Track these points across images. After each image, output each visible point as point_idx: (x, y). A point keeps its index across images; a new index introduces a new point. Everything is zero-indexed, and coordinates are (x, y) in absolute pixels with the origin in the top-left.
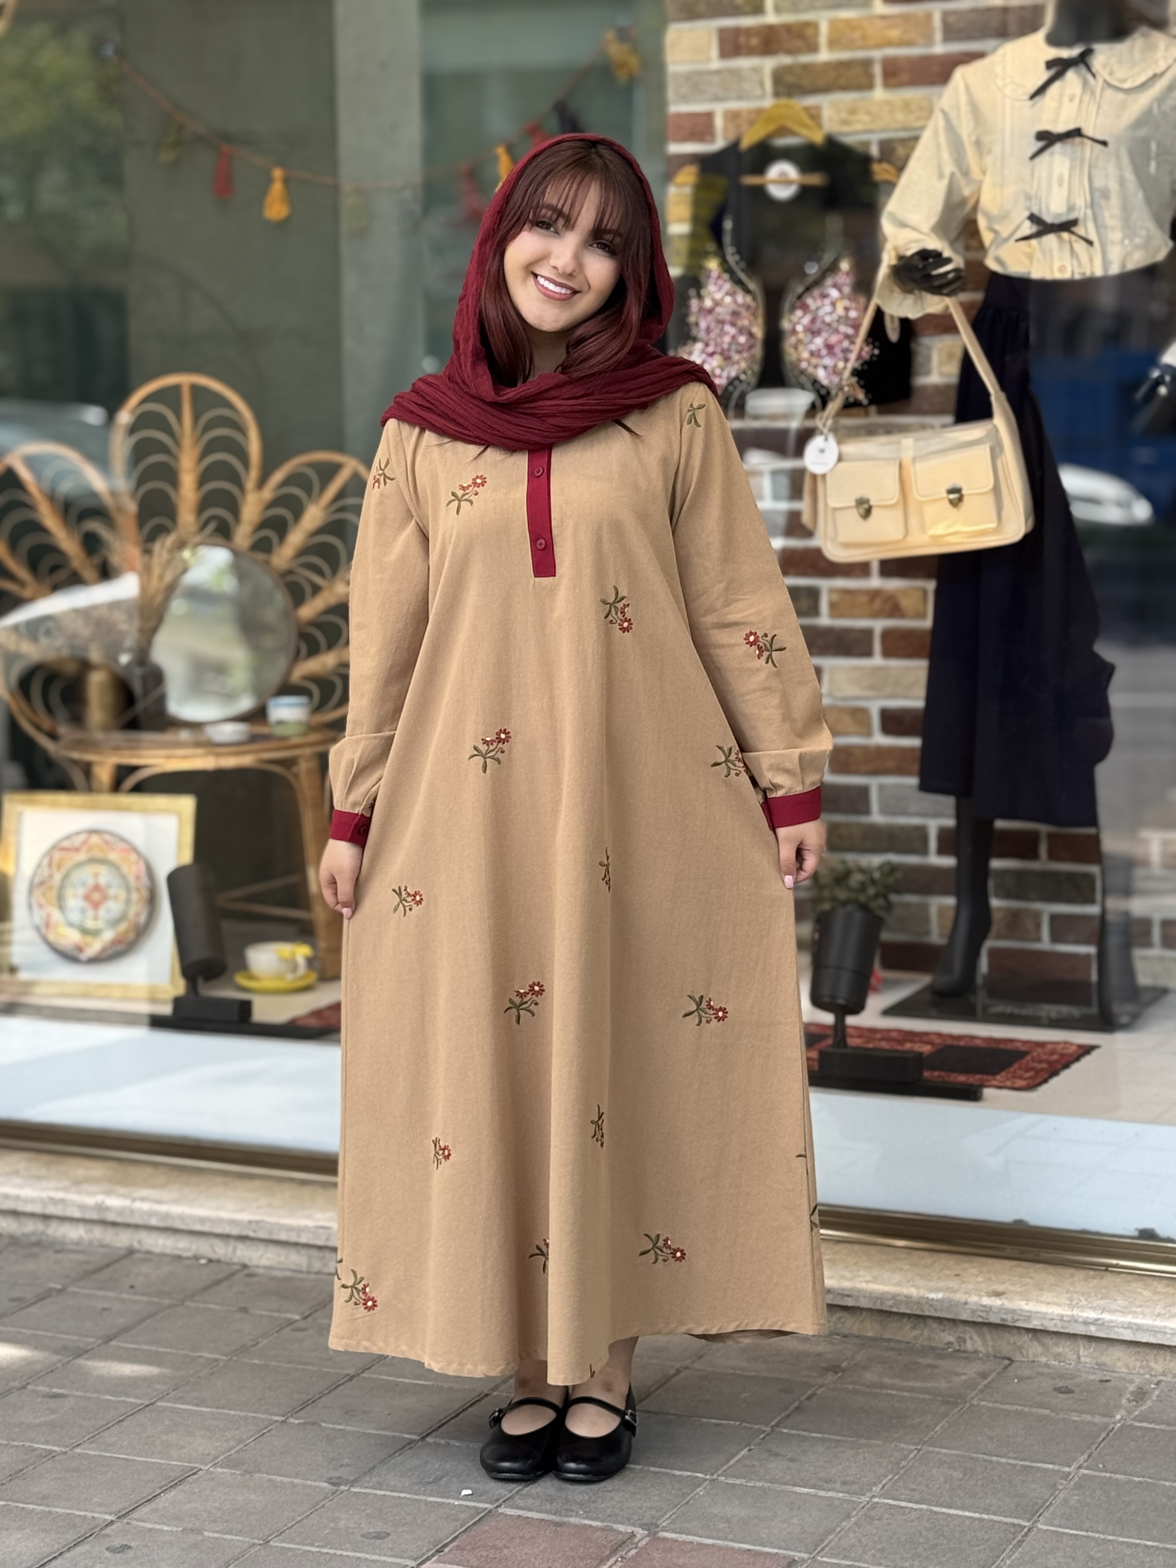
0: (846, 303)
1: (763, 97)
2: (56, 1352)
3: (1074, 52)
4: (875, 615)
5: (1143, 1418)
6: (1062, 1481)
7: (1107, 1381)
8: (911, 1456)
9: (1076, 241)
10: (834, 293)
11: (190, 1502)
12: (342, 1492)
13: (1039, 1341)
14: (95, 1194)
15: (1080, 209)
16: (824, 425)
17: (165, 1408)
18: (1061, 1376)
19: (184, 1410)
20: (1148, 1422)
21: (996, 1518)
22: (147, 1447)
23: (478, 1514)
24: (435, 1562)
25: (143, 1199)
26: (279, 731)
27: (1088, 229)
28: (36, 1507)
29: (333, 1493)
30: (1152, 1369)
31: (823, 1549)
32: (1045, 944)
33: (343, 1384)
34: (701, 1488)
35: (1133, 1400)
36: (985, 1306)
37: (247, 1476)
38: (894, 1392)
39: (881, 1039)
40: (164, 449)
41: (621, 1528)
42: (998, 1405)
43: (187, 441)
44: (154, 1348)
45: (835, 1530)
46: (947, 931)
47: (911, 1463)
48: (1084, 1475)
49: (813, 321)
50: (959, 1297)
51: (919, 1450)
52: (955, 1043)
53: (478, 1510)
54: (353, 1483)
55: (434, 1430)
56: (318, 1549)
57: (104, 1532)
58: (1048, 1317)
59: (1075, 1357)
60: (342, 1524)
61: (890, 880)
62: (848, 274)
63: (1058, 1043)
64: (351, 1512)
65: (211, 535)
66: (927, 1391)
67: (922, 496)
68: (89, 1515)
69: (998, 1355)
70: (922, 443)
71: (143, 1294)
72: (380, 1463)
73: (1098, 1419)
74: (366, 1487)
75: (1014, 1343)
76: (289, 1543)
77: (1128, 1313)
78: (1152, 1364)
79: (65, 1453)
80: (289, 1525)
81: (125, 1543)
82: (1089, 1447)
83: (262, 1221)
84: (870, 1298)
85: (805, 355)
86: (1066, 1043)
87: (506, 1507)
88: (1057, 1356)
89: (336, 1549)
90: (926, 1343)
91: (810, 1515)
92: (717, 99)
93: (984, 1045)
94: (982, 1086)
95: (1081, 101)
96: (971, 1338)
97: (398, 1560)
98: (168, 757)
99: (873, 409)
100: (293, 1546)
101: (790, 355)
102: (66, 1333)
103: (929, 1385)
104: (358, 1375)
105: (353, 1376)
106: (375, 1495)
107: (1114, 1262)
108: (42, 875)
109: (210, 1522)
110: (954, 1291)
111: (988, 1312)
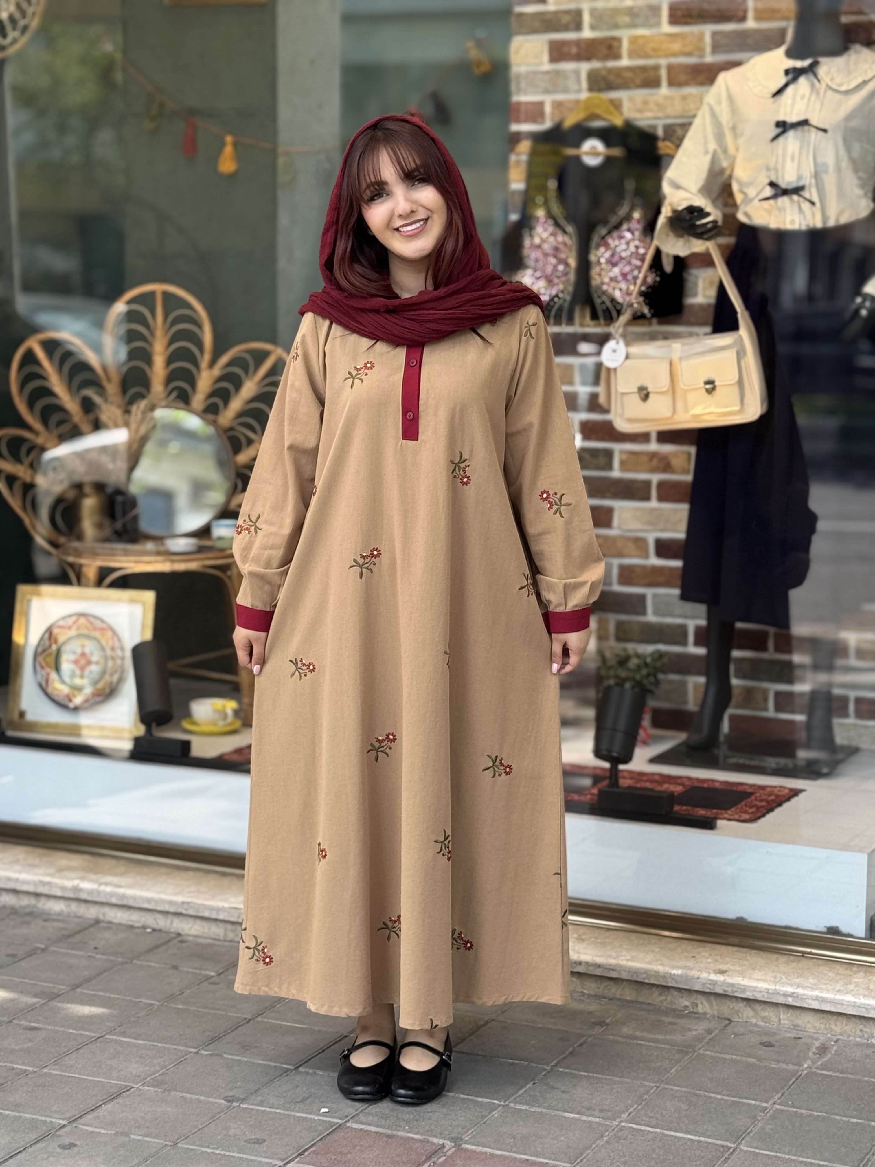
0: (637, 243)
1: (579, 91)
2: (36, 995)
3: (806, 63)
4: (653, 470)
5: (824, 1067)
6: (761, 1114)
7: (800, 1038)
8: (652, 1091)
9: (803, 202)
10: (628, 235)
11: (123, 1112)
12: (234, 1107)
13: (750, 1006)
14: (72, 879)
15: (806, 179)
16: (616, 332)
17: (112, 1040)
18: (766, 1033)
19: (125, 1041)
20: (827, 1070)
21: (710, 1140)
22: (95, 1069)
23: (332, 1127)
24: (296, 1163)
25: (106, 884)
26: (219, 544)
27: (812, 193)
28: (10, 1112)
29: (228, 1108)
30: (832, 1030)
31: (581, 1161)
32: (771, 713)
33: (242, 1025)
34: (496, 1112)
35: (817, 1053)
36: (712, 981)
37: (166, 1093)
38: (643, 1043)
39: (648, 781)
40: (143, 338)
41: (435, 1140)
42: (718, 1055)
43: (159, 333)
44: (107, 995)
45: (591, 1146)
46: (699, 702)
47: (651, 1097)
48: (777, 1109)
49: (613, 255)
50: (694, 973)
51: (658, 1087)
52: (700, 785)
53: (332, 1124)
54: (243, 1100)
55: (305, 1062)
56: (212, 1151)
57: (58, 1133)
58: (758, 990)
59: (776, 1020)
60: (232, 1132)
61: (659, 664)
62: (639, 221)
63: (775, 787)
64: (239, 1123)
65: (174, 401)
66: (667, 1042)
67: (686, 386)
68: (48, 1120)
69: (721, 1016)
70: (686, 347)
71: (103, 954)
72: (263, 1086)
73: (791, 1067)
74: (252, 1104)
75: (733, 1008)
76: (192, 1145)
77: (817, 989)
78: (833, 1027)
79: (35, 1072)
80: (194, 1131)
81: (72, 1141)
82: (782, 1088)
83: (191, 902)
84: (629, 972)
85: (606, 280)
86: (781, 787)
87: (352, 1122)
88: (763, 1019)
89: (225, 1150)
90: (668, 1006)
91: (574, 1134)
92: (547, 91)
93: (721, 787)
94: (716, 818)
95: (809, 99)
96: (702, 1003)
97: (270, 1161)
98: (136, 562)
99: (655, 321)
100: (194, 1147)
101: (595, 280)
102: (44, 981)
103: (668, 1037)
104: (253, 1019)
105: (250, 1020)
106: (258, 1110)
107: (809, 950)
108: (44, 645)
109: (136, 1127)
110: (690, 969)
111: (714, 985)
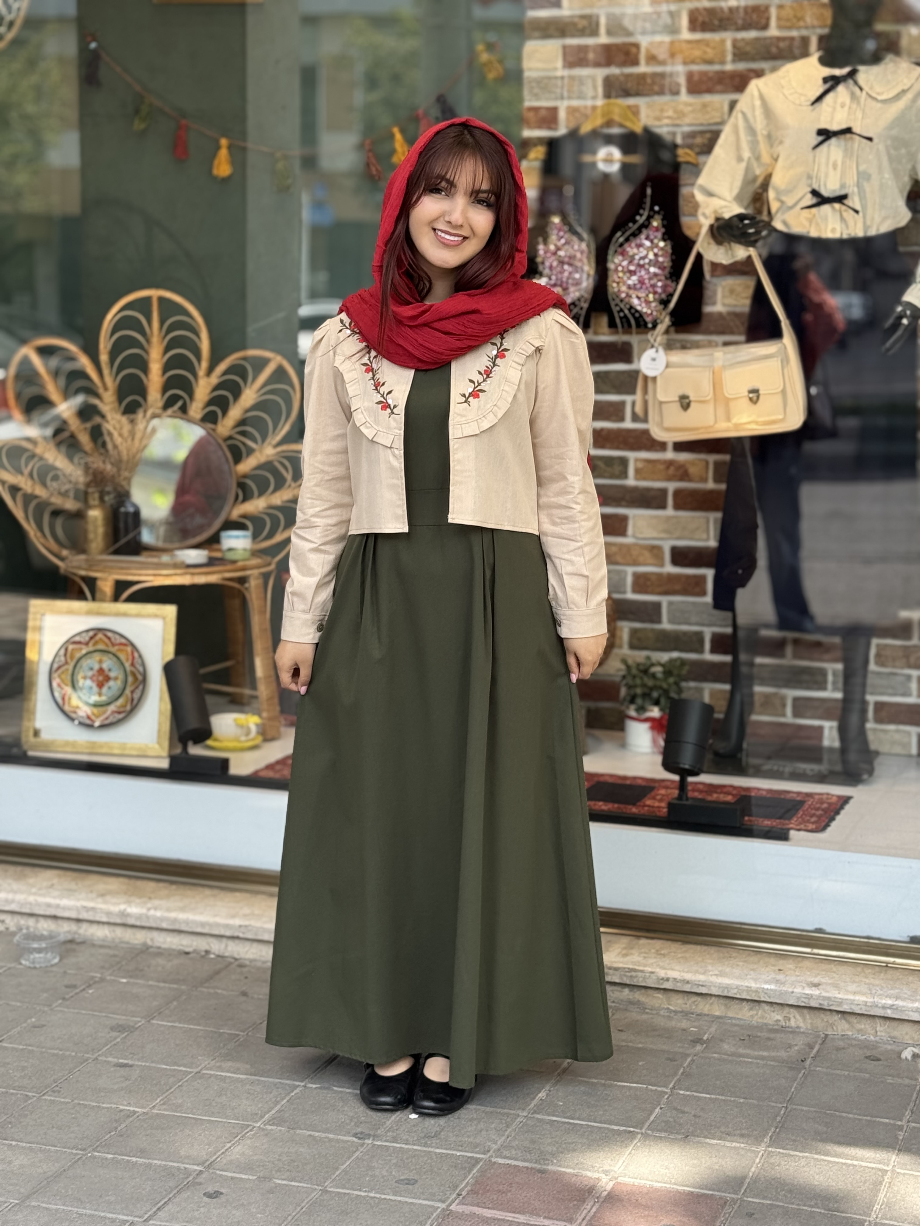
0: (656, 250)
1: (594, 98)
2: (112, 1029)
3: (845, 71)
4: (669, 479)
6: (900, 1133)
8: (783, 1112)
9: (846, 211)
10: (647, 243)
11: (255, 1154)
12: (368, 1145)
13: (845, 1019)
14: (119, 904)
15: (849, 186)
17: (211, 1075)
18: (867, 1046)
19: (226, 1076)
21: (865, 1164)
22: (207, 1108)
23: (478, 1163)
24: (458, 1204)
25: (156, 909)
26: (230, 556)
27: (854, 201)
28: (138, 1159)
29: (362, 1146)
31: (745, 1191)
32: (789, 718)
34: (637, 1140)
36: (807, 994)
37: (292, 1132)
38: (750, 1060)
40: (139, 345)
41: (590, 1174)
42: (830, 1071)
43: (155, 340)
45: (749, 1175)
47: (784, 1119)
48: (914, 1127)
49: (631, 262)
50: (788, 988)
51: (787, 1107)
52: (747, 793)
54: (374, 1137)
56: (366, 1194)
57: (197, 1181)
58: (856, 1002)
59: (873, 1031)
60: (377, 1172)
61: (680, 671)
62: (657, 229)
63: (821, 794)
64: (381, 1162)
66: (774, 1059)
67: (730, 394)
68: (182, 1166)
69: (817, 1031)
70: (729, 356)
71: (165, 982)
73: (907, 1081)
74: (386, 1141)
75: (827, 1021)
76: (343, 1188)
77: (916, 1000)
79: (145, 1113)
80: (337, 1173)
81: (216, 1189)
82: (908, 1104)
83: (250, 926)
84: (719, 988)
85: (624, 288)
86: (828, 794)
87: (496, 1157)
88: (859, 1031)
89: (380, 1194)
90: (760, 1020)
91: (727, 1162)
92: (561, 97)
93: (769, 795)
95: (850, 108)
96: (794, 1017)
97: (430, 1203)
98: (155, 575)
99: (672, 329)
100: (346, 1191)
101: (613, 288)
102: (116, 1014)
103: (773, 1054)
106: (394, 1147)
107: (891, 960)
108: (60, 661)
109: (277, 1171)
110: (783, 983)
111: (809, 999)
